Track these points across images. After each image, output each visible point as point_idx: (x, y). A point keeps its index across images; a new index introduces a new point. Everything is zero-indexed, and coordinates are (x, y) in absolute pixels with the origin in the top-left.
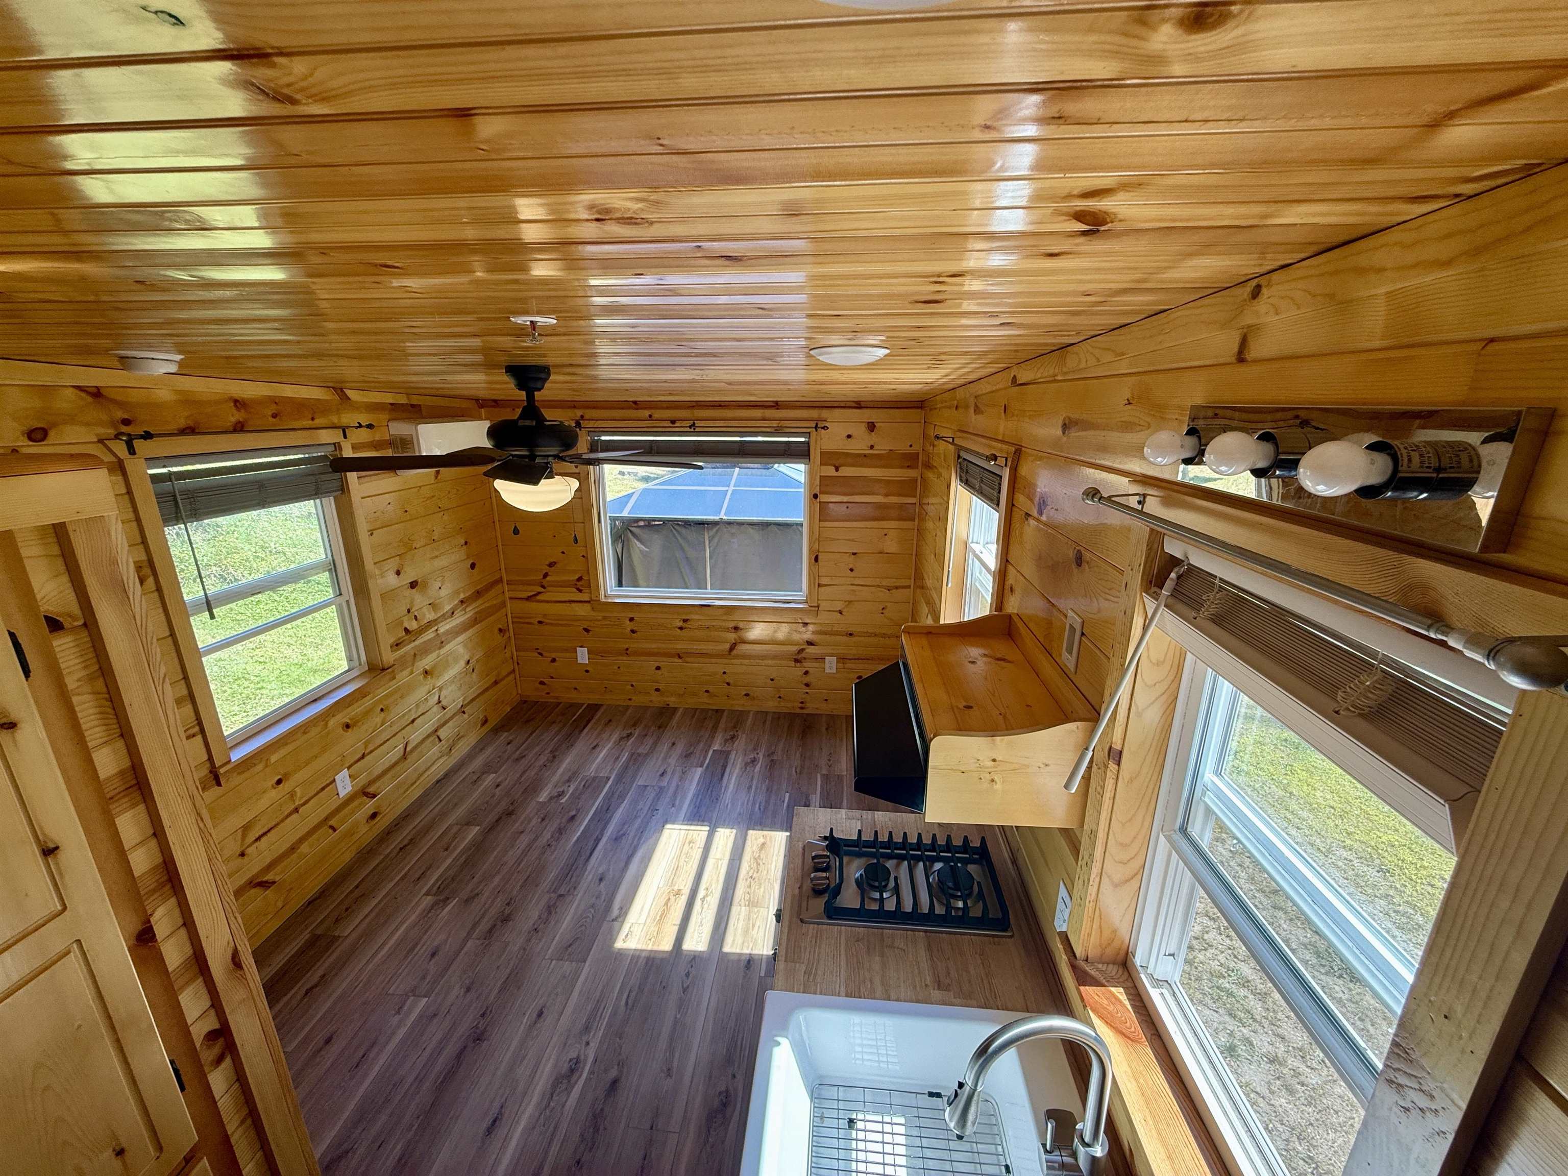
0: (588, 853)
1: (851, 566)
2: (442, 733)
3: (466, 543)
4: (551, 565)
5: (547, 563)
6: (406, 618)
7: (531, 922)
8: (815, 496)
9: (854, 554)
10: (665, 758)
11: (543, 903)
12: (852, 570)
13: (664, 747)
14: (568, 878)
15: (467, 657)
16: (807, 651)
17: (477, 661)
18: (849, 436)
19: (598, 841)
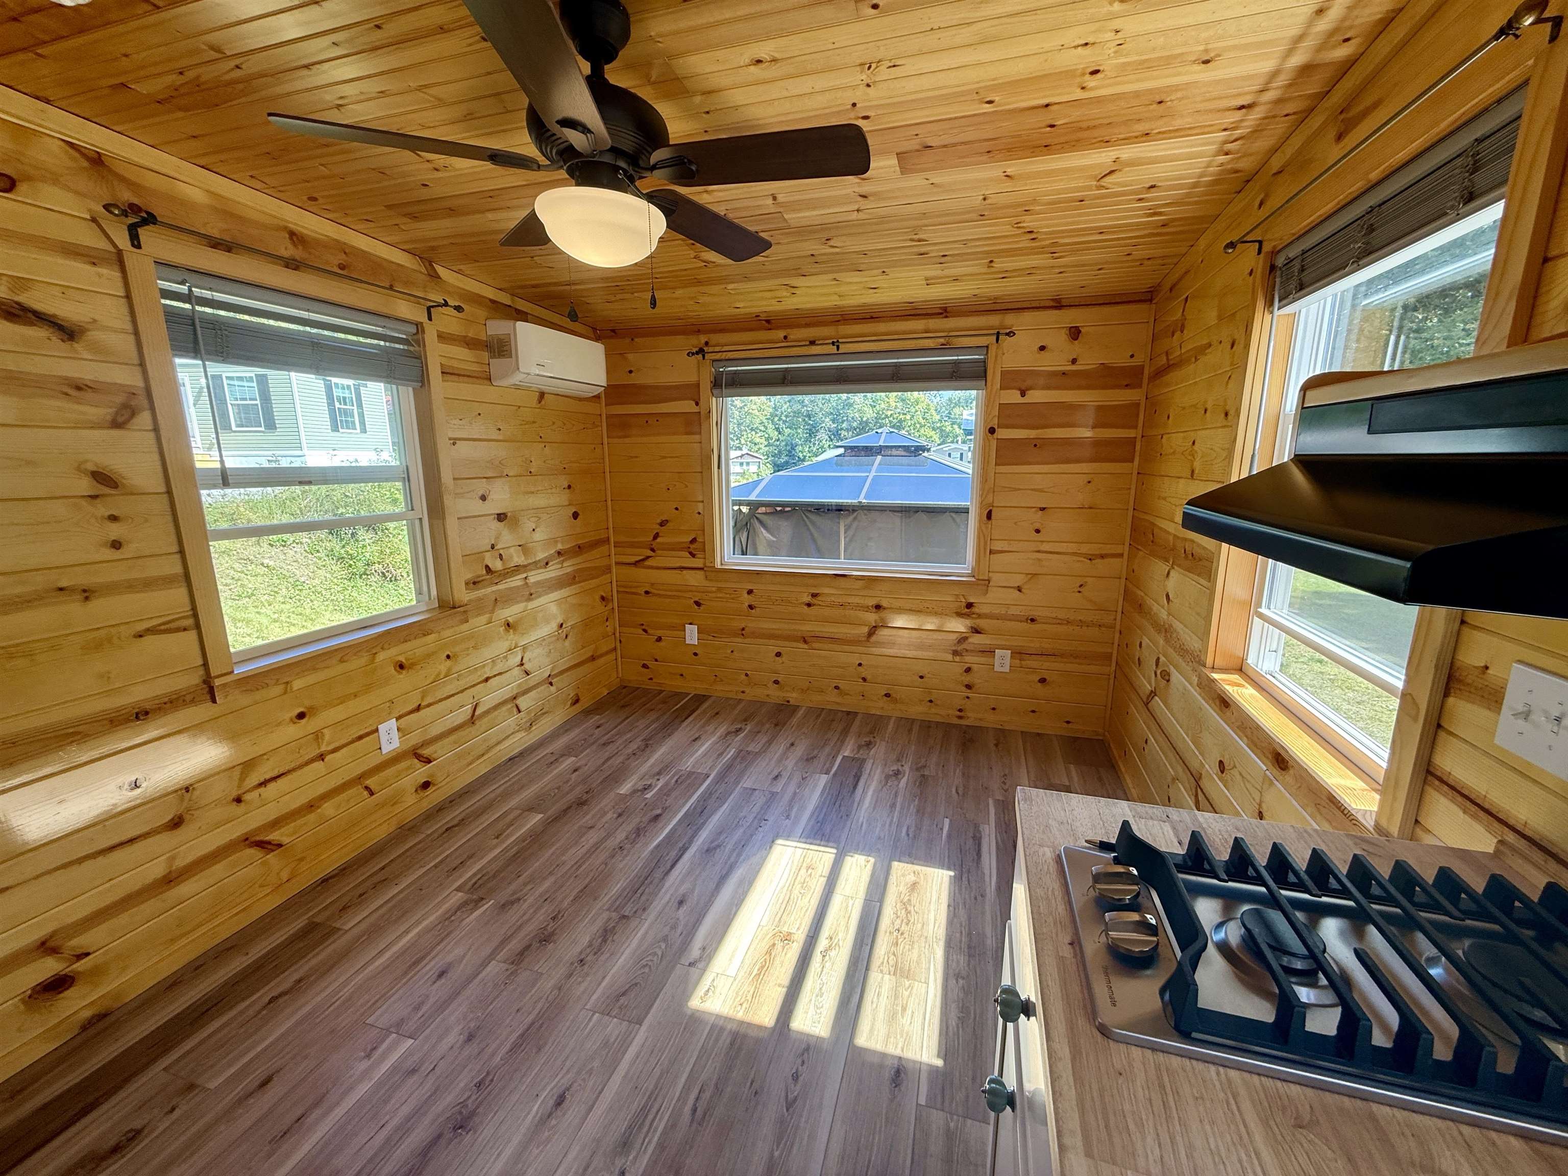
0: (668, 865)
1: (1037, 526)
2: (523, 702)
3: (569, 487)
4: (662, 524)
5: (659, 521)
6: (488, 555)
7: (578, 949)
8: (992, 431)
9: (1043, 509)
10: (780, 761)
11: (599, 923)
12: (1038, 531)
13: (779, 748)
14: (638, 895)
15: (560, 620)
16: (970, 640)
17: (572, 627)
18: (1042, 348)
19: (684, 850)
